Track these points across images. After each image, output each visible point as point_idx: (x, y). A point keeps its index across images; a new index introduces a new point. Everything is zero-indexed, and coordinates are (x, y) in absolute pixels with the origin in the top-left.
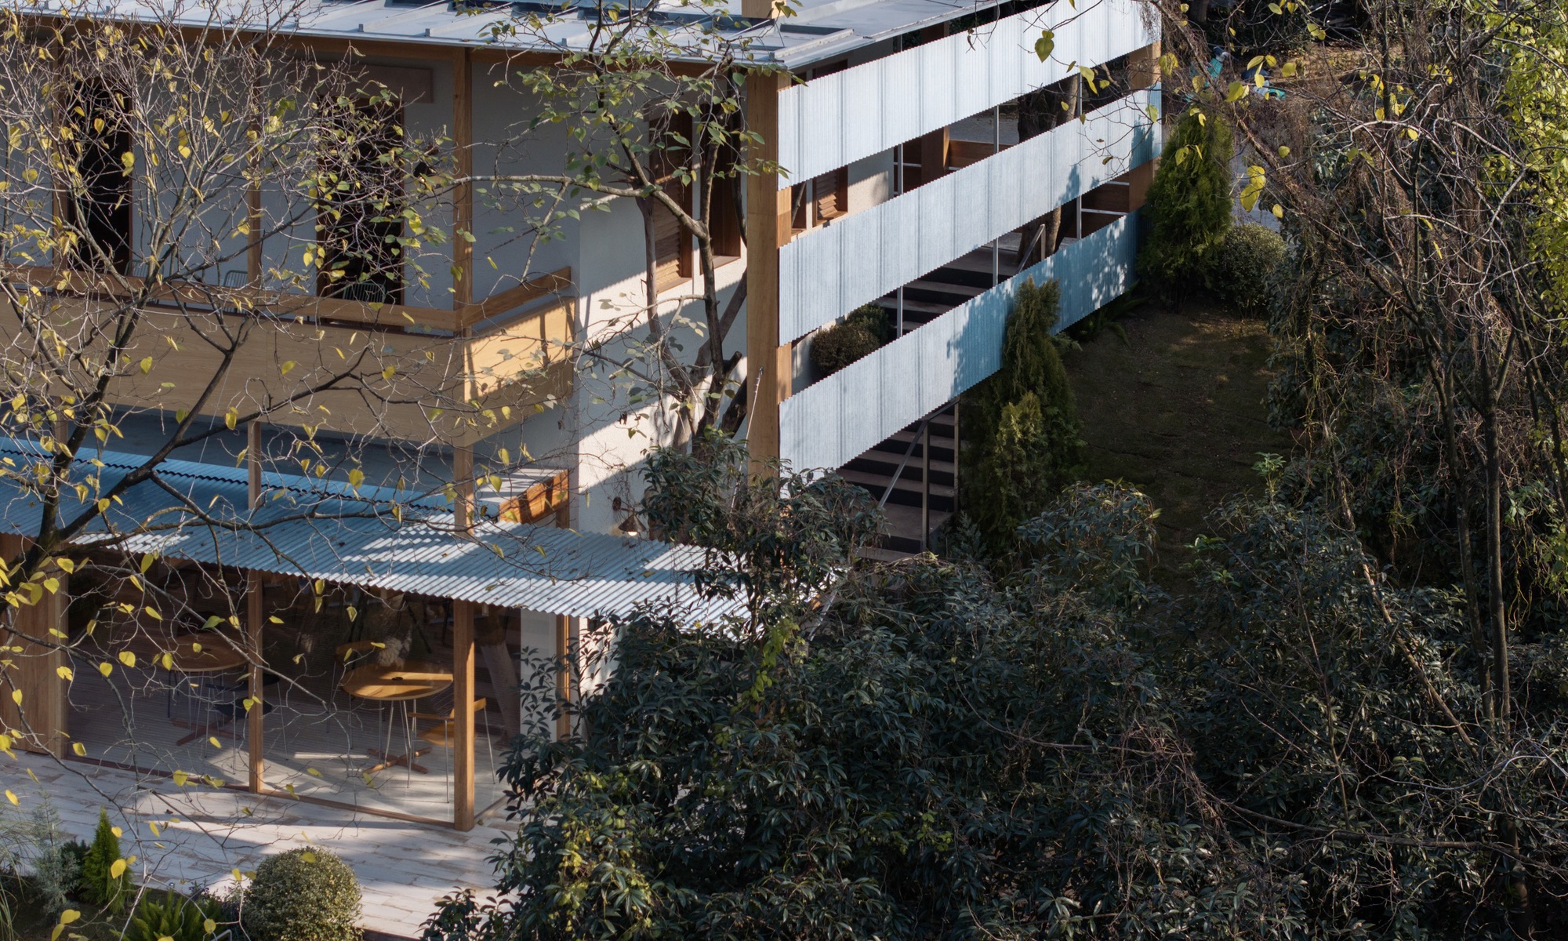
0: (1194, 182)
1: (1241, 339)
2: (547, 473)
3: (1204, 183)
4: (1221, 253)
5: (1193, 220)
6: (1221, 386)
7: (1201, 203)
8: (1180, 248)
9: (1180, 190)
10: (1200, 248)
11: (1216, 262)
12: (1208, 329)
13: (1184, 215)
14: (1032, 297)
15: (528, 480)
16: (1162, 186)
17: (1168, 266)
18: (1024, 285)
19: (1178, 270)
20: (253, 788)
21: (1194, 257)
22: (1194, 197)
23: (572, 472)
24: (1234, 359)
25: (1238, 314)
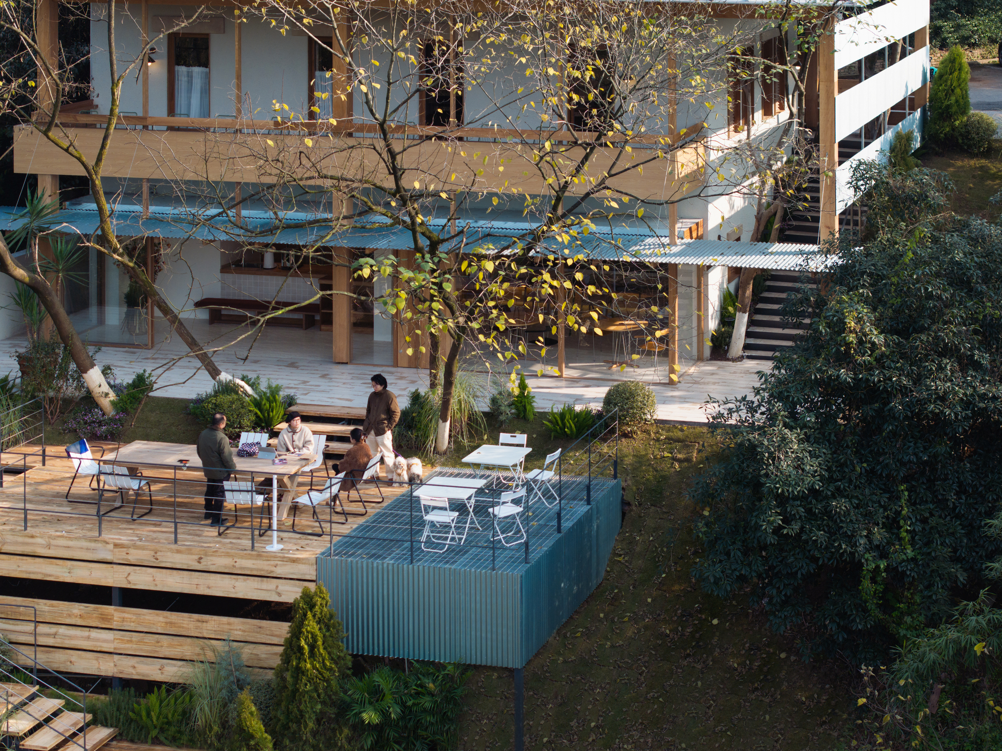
0: (953, 91)
1: (976, 168)
2: (697, 221)
3: (958, 91)
4: (966, 125)
5: (954, 109)
6: (970, 188)
7: (957, 101)
8: (946, 123)
9: (946, 95)
10: (957, 123)
11: (964, 130)
12: (959, 163)
13: (948, 107)
14: (902, 138)
15: (690, 223)
16: (936, 94)
17: (941, 133)
18: (897, 133)
19: (945, 134)
20: (561, 376)
21: (953, 129)
22: (953, 98)
23: (705, 220)
24: (974, 177)
25: (972, 156)
